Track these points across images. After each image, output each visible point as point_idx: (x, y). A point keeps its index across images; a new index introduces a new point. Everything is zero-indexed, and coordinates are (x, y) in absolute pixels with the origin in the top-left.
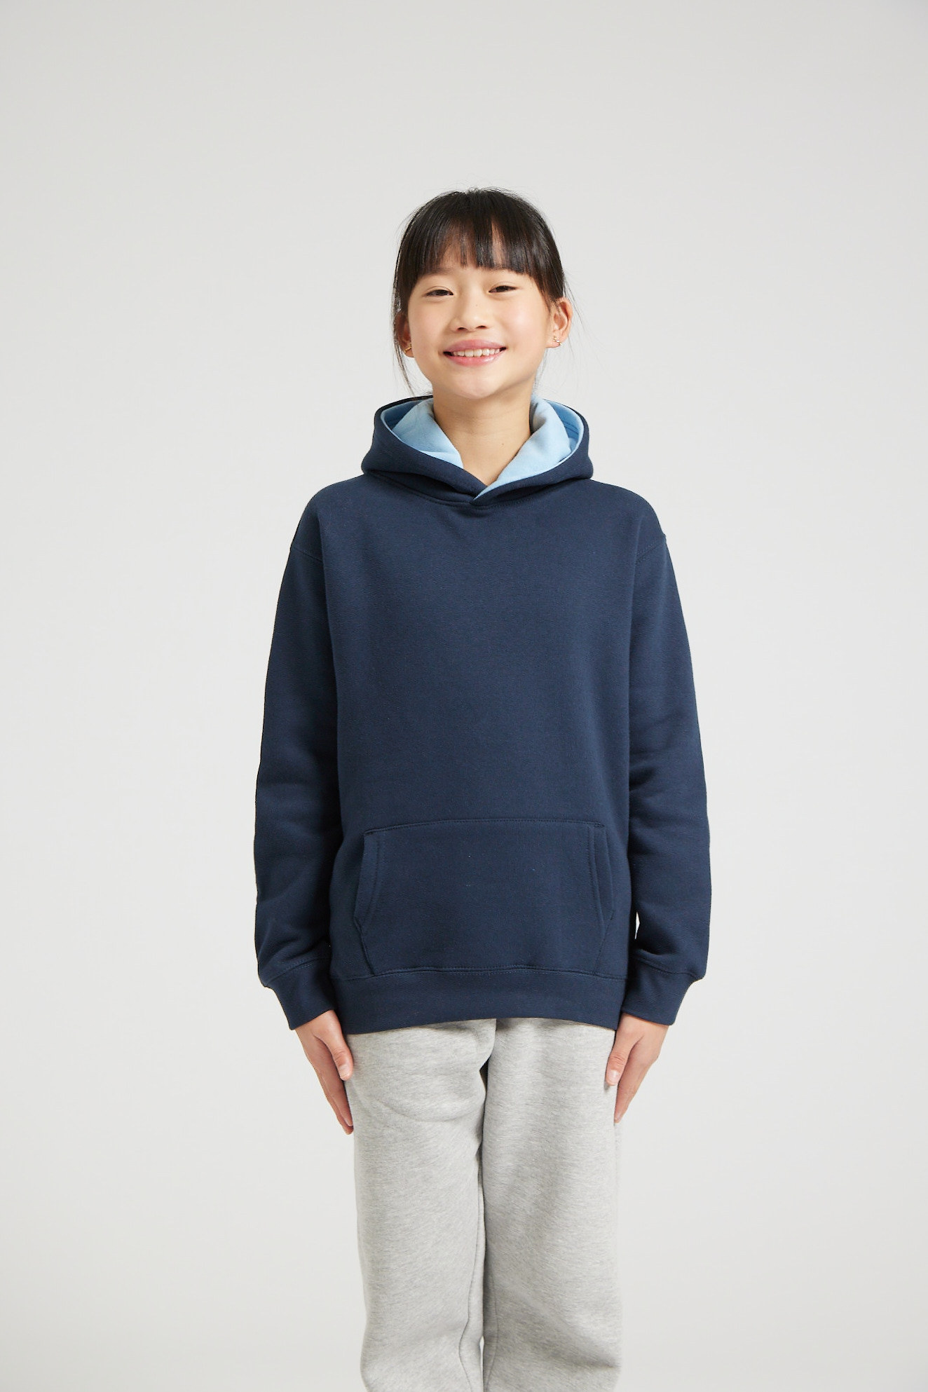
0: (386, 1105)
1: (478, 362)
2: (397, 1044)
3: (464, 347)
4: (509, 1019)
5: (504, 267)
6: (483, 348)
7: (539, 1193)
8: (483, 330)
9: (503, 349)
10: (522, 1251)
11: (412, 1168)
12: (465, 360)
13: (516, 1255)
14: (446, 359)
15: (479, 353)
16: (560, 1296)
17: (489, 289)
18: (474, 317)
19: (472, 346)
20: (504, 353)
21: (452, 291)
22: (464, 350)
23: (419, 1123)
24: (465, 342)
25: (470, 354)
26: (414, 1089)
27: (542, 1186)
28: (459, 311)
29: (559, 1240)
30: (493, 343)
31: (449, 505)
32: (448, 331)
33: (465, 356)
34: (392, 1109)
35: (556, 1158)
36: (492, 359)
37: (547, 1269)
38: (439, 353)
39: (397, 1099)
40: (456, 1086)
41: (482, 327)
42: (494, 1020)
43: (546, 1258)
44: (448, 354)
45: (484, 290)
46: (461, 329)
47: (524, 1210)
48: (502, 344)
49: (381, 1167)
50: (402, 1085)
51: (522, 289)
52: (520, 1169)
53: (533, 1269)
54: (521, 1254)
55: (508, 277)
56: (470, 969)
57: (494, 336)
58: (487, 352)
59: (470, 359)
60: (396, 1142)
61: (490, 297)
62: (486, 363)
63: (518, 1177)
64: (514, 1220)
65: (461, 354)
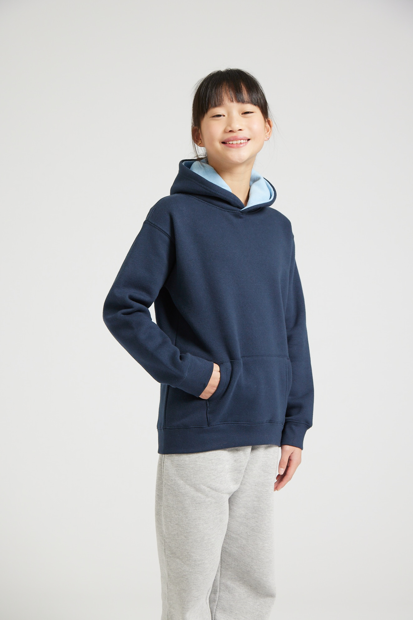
0: (209, 487)
1: (238, 146)
2: (215, 459)
3: (232, 139)
4: (255, 446)
5: (248, 103)
6: (241, 140)
7: (255, 525)
8: (240, 131)
9: (249, 140)
10: (246, 551)
11: (217, 515)
12: (233, 145)
13: (242, 553)
14: (223, 145)
15: (239, 142)
16: (264, 569)
17: (242, 113)
18: (236, 126)
19: (236, 139)
20: (250, 141)
21: (225, 115)
22: (232, 141)
23: (222, 495)
24: (232, 137)
25: (235, 142)
26: (221, 479)
27: (257, 522)
28: (229, 122)
29: (266, 544)
30: (245, 137)
31: (229, 212)
32: (225, 132)
33: (232, 144)
34: (211, 488)
35: (265, 509)
36: (245, 144)
37: (259, 557)
38: (220, 143)
39: (214, 484)
40: (235, 477)
41: (240, 130)
42: (251, 446)
43: (260, 553)
44: (224, 143)
45: (239, 113)
46: (230, 131)
47: (246, 533)
48: (249, 138)
49: (203, 516)
50: (216, 478)
51: (256, 112)
52: (247, 514)
53: (252, 558)
54: (245, 552)
55: (249, 107)
56: (251, 423)
57: (245, 134)
58: (242, 141)
59: (235, 145)
60: (211, 504)
61: (242, 116)
62: (241, 147)
63: (245, 518)
64: (241, 537)
65: (231, 142)
